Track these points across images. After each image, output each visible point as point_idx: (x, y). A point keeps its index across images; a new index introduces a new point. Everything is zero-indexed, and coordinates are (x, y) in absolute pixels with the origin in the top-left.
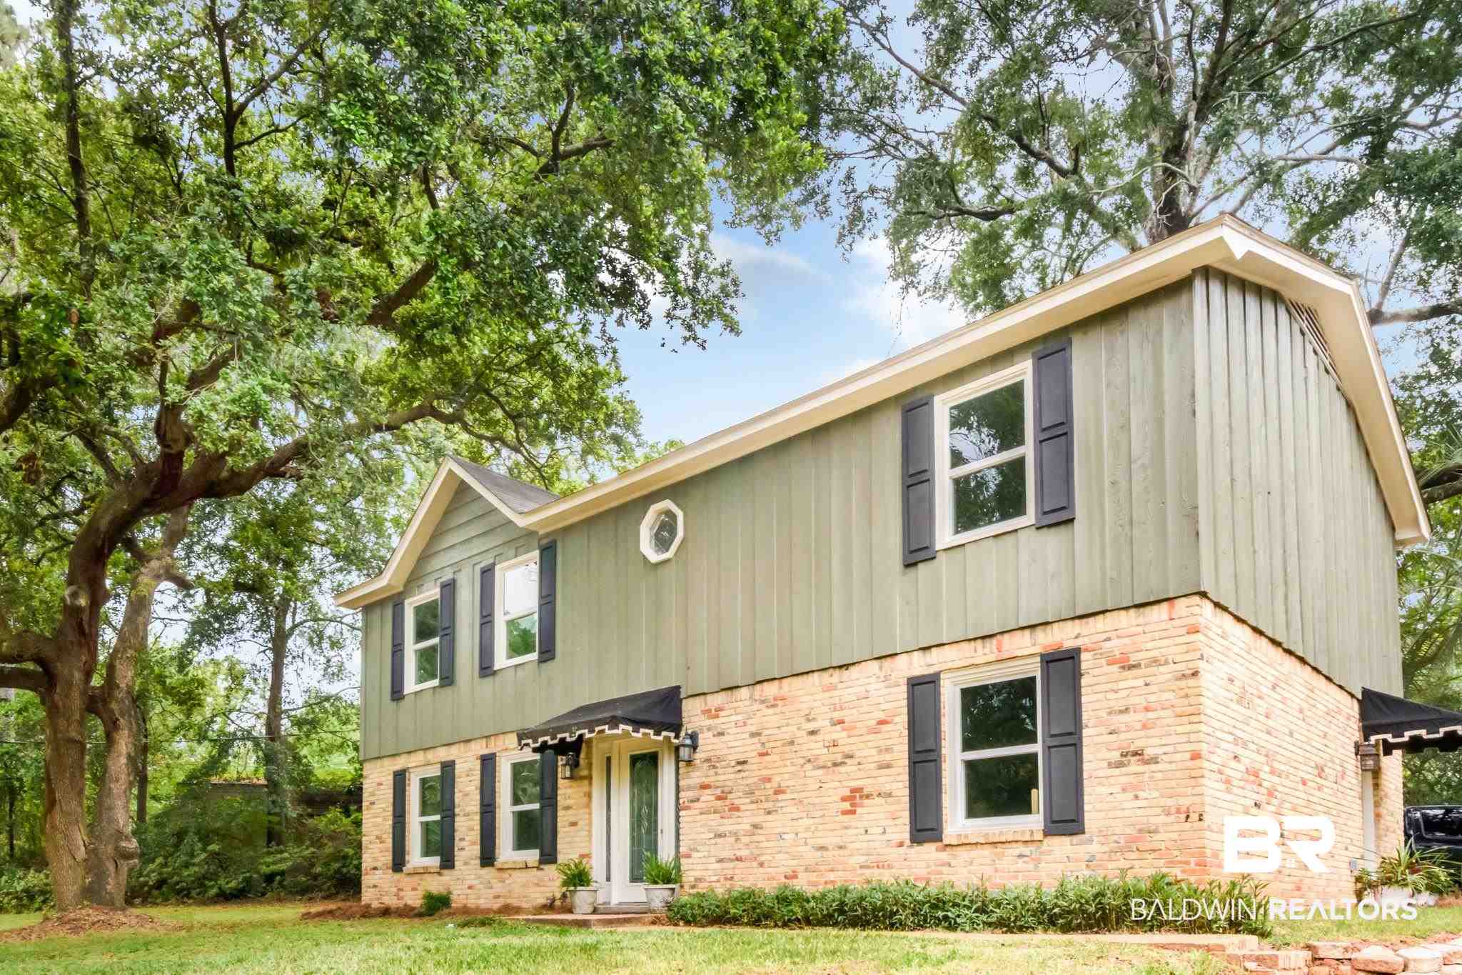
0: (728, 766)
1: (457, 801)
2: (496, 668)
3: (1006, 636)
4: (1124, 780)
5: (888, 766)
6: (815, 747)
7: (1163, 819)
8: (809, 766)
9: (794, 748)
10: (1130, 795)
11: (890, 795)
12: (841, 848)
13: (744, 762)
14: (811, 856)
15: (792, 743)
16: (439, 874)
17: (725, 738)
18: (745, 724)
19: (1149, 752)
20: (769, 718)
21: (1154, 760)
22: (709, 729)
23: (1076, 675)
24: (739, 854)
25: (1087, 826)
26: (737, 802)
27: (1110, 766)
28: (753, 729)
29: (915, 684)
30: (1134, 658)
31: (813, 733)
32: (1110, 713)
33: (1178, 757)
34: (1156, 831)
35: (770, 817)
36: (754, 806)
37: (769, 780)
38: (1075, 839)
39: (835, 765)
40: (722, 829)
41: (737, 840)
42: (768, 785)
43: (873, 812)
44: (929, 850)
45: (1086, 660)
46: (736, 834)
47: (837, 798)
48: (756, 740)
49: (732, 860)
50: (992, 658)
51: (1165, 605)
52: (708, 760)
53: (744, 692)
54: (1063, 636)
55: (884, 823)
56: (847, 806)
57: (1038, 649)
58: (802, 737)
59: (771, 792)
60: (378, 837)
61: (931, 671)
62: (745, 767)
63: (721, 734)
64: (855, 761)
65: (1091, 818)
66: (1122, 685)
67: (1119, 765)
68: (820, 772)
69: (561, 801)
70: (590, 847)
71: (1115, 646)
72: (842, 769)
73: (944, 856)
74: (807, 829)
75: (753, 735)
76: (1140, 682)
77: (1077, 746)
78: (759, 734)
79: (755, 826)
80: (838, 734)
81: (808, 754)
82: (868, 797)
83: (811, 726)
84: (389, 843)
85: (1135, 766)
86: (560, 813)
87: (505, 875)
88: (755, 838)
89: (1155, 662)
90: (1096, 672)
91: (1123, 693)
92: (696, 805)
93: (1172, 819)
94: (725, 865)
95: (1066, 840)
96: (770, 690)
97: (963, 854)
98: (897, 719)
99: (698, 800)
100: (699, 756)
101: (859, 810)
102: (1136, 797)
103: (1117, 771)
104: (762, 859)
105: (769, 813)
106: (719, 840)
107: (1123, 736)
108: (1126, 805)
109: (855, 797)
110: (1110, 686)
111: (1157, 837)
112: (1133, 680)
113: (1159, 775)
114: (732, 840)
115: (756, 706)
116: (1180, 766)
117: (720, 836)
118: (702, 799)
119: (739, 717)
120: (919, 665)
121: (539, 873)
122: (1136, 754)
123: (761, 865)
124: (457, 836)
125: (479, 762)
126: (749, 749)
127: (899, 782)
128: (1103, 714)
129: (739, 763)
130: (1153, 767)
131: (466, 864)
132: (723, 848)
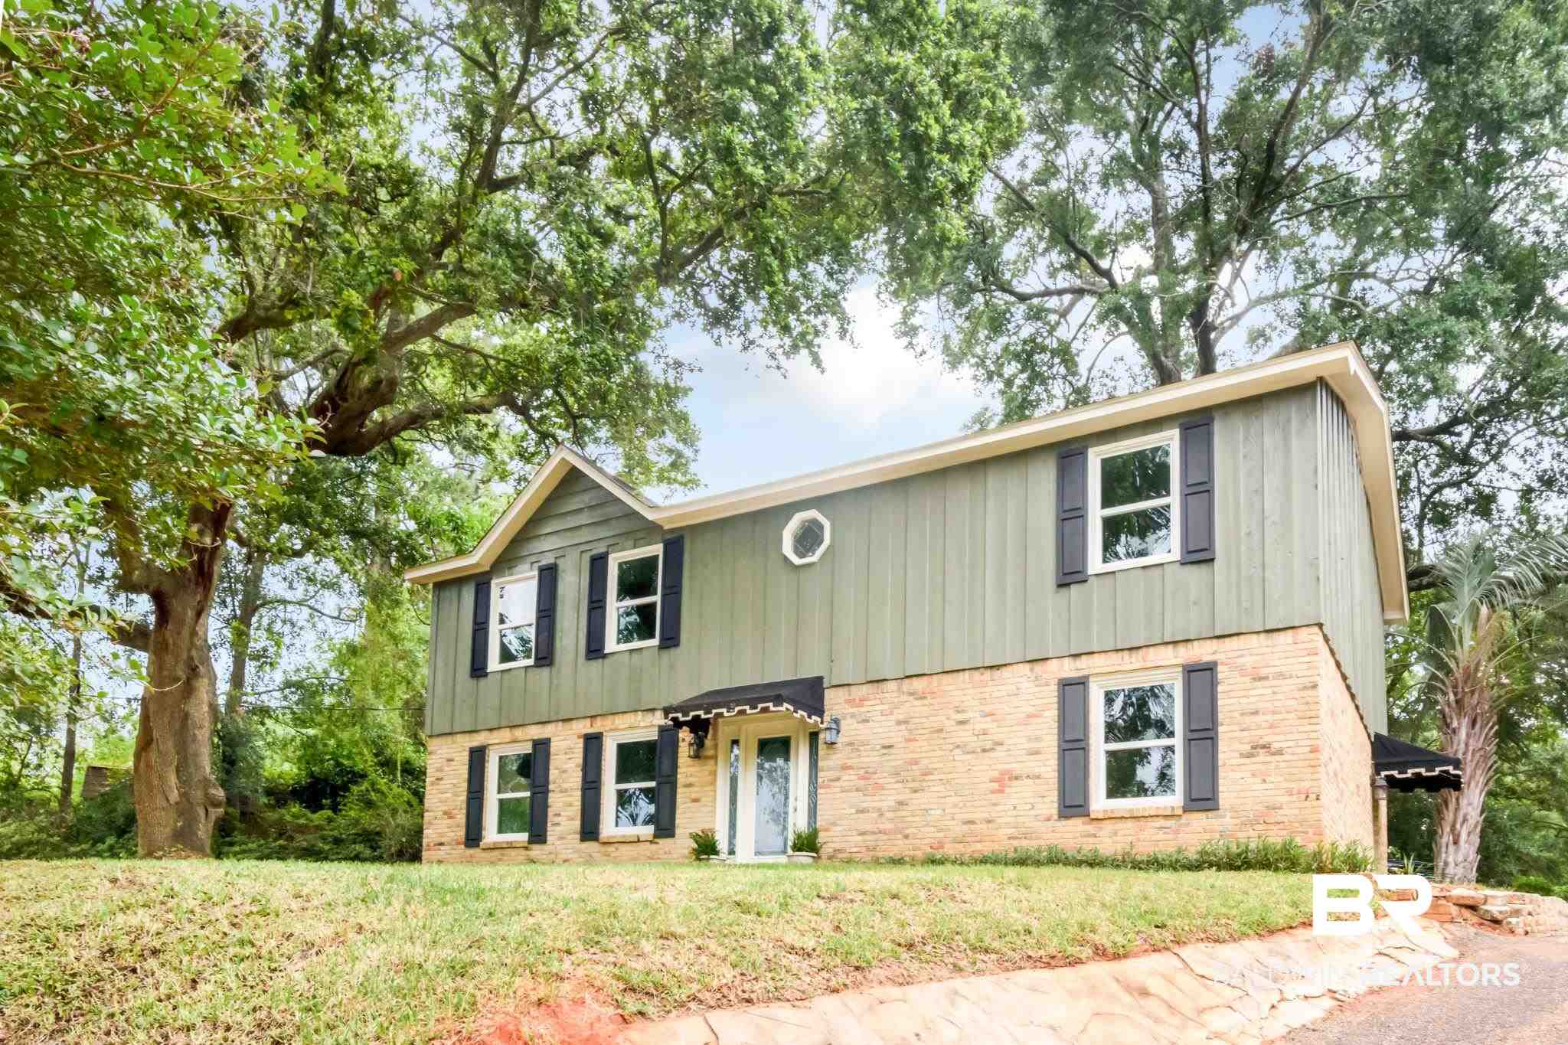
0: (873, 750)
1: (551, 778)
2: (606, 651)
3: (1151, 649)
4: (1254, 767)
5: (1037, 753)
6: (964, 735)
7: (1286, 798)
8: (958, 751)
9: (943, 735)
10: (1258, 780)
11: (1038, 777)
12: (989, 822)
13: (890, 747)
14: (959, 829)
15: (941, 731)
16: (526, 848)
17: (871, 724)
18: (892, 713)
19: (1275, 746)
20: (919, 708)
21: (1280, 752)
22: (853, 716)
23: (1213, 684)
24: (881, 827)
25: (1221, 802)
26: (880, 781)
27: (1242, 755)
28: (901, 717)
29: (1065, 685)
30: (1264, 672)
31: (962, 723)
32: (1242, 714)
33: (1299, 750)
34: (1280, 808)
35: (917, 795)
36: (900, 785)
37: (916, 763)
38: (1210, 814)
39: (984, 751)
40: (865, 805)
41: (881, 815)
42: (914, 767)
43: (1020, 793)
44: (1076, 825)
45: (1222, 672)
46: (879, 810)
47: (986, 779)
48: (903, 727)
49: (874, 833)
50: (1138, 666)
51: (1290, 633)
52: (851, 744)
53: (892, 686)
54: (1202, 652)
55: (1032, 800)
56: (995, 785)
57: (1180, 661)
58: (949, 725)
59: (918, 773)
60: (445, 813)
61: (1080, 674)
62: (892, 751)
63: (867, 721)
64: (1005, 748)
65: (1225, 797)
66: (1252, 693)
67: (1250, 755)
68: (969, 756)
69: (681, 779)
70: (714, 822)
71: (1248, 661)
72: (992, 754)
73: (1090, 828)
74: (955, 806)
75: (899, 723)
76: (1269, 691)
77: (1213, 740)
78: (906, 722)
79: (901, 803)
80: (988, 724)
81: (958, 741)
82: (1016, 778)
83: (960, 717)
84: (461, 818)
85: (1262, 756)
86: (680, 791)
87: (611, 849)
88: (899, 814)
89: (1281, 676)
90: (1232, 681)
91: (1252, 699)
92: (837, 784)
93: (1295, 798)
94: (868, 838)
95: (1202, 815)
96: (918, 684)
97: (1108, 826)
98: (1047, 714)
99: (838, 779)
100: (841, 740)
101: (1007, 790)
102: (1264, 781)
103: (1247, 761)
104: (907, 832)
105: (916, 791)
106: (861, 815)
107: (1253, 733)
108: (1255, 787)
109: (1004, 780)
110: (1242, 693)
111: (1281, 812)
112: (1261, 689)
113: (1283, 765)
114: (875, 815)
115: (905, 698)
116: (1302, 757)
117: (862, 811)
118: (845, 778)
119: (886, 707)
120: (1069, 669)
121: (654, 847)
122: (1264, 747)
123: (906, 837)
124: (551, 812)
125: (581, 740)
126: (897, 736)
127: (1048, 766)
128: (1236, 714)
129: (884, 747)
130: (1278, 758)
131: (561, 838)
132: (866, 822)
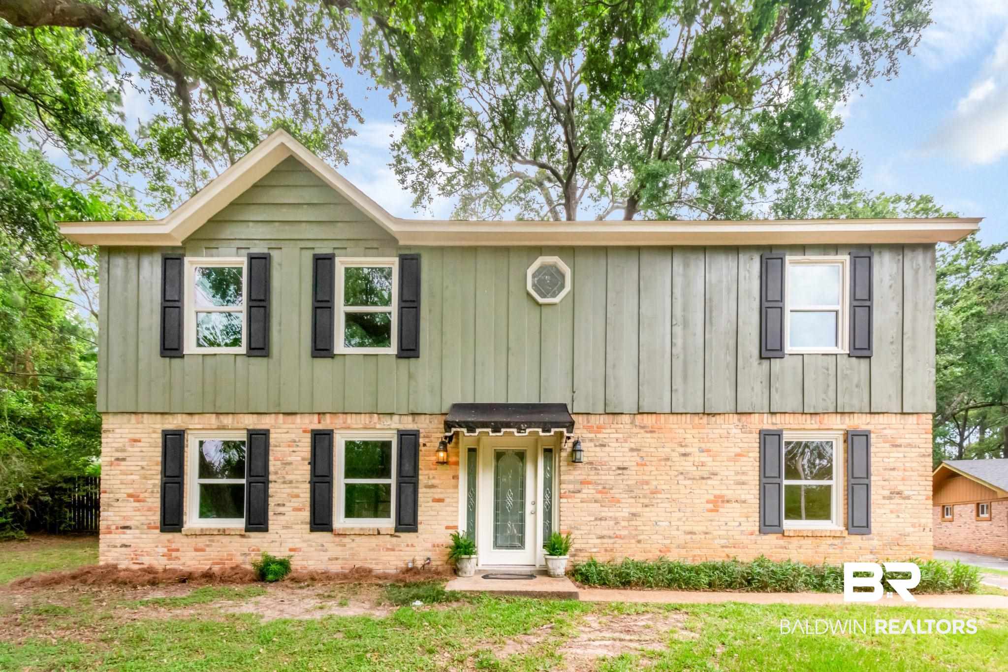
0: (609, 469)
1: (272, 469)
2: (336, 352)
3: (826, 416)
4: (892, 507)
5: (743, 483)
6: (687, 465)
7: (912, 529)
8: (681, 477)
9: (669, 463)
10: (894, 515)
11: (744, 502)
12: (706, 533)
13: (624, 469)
14: (683, 538)
15: (667, 459)
16: (242, 536)
17: (607, 449)
18: (626, 441)
19: (906, 493)
20: (649, 439)
21: (908, 498)
22: (591, 440)
23: (868, 446)
24: (618, 533)
25: (872, 529)
26: (617, 496)
27: (884, 498)
28: (633, 446)
29: (764, 434)
30: (899, 442)
31: (685, 455)
32: (885, 469)
33: (920, 497)
34: (908, 535)
35: (647, 509)
36: (633, 500)
37: (647, 483)
38: (864, 537)
39: (703, 478)
40: (603, 514)
41: (617, 523)
42: (645, 487)
43: (730, 512)
44: (771, 539)
45: (873, 438)
46: (616, 519)
47: (704, 501)
48: (635, 454)
49: (610, 537)
50: (816, 426)
51: (915, 416)
52: (591, 463)
53: (626, 419)
54: (860, 422)
55: (740, 519)
56: (711, 506)
57: (844, 427)
58: (675, 456)
59: (648, 491)
60: (130, 496)
61: (774, 428)
62: (625, 472)
63: (604, 446)
64: (719, 477)
65: (875, 526)
66: (892, 455)
67: (890, 498)
68: (690, 482)
69: (423, 478)
70: (457, 520)
71: (889, 433)
72: (709, 482)
73: (782, 542)
74: (679, 520)
75: (632, 450)
76: (901, 455)
77: (867, 485)
78: (639, 450)
79: (634, 515)
80: (704, 458)
81: (680, 469)
82: (728, 501)
83: (682, 450)
84: (155, 501)
85: (897, 500)
86: (422, 491)
87: (347, 540)
88: (634, 523)
89: (909, 445)
90: (879, 445)
91: (892, 460)
92: (577, 495)
93: (916, 529)
94: (605, 541)
95: (859, 537)
96: (648, 420)
97: (795, 542)
98: (751, 455)
99: (579, 492)
101: (721, 510)
102: (898, 517)
103: (887, 502)
104: (640, 537)
105: (646, 506)
106: (598, 522)
107: (892, 483)
108: (893, 520)
109: (718, 502)
110: (887, 455)
111: (908, 538)
112: (896, 454)
113: (910, 506)
114: (612, 523)
115: (635, 430)
116: (921, 502)
117: (601, 519)
118: (584, 491)
119: (620, 436)
120: (768, 423)
121: (394, 539)
122: (898, 493)
123: (639, 542)
124: (272, 502)
125: (309, 435)
126: (630, 460)
127: (751, 494)
128: (881, 469)
129: (619, 468)
130: (907, 501)
131: (286, 527)
132: (604, 528)
